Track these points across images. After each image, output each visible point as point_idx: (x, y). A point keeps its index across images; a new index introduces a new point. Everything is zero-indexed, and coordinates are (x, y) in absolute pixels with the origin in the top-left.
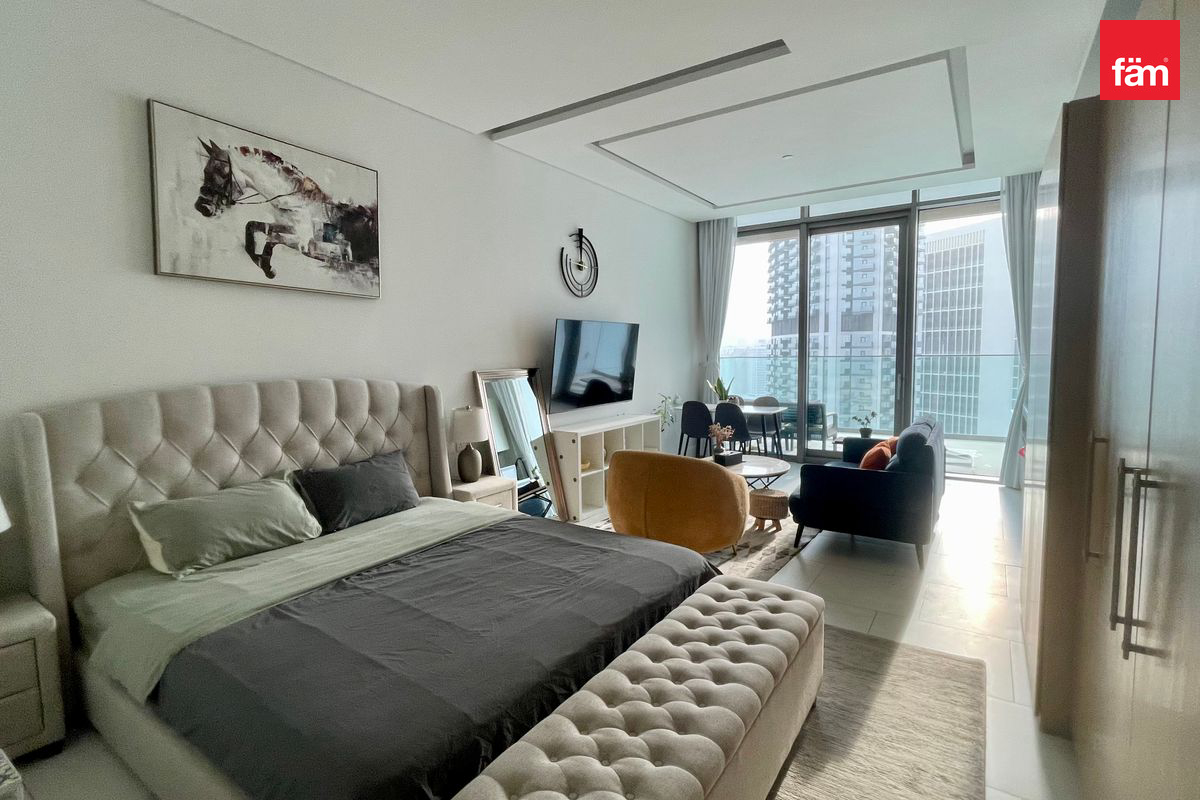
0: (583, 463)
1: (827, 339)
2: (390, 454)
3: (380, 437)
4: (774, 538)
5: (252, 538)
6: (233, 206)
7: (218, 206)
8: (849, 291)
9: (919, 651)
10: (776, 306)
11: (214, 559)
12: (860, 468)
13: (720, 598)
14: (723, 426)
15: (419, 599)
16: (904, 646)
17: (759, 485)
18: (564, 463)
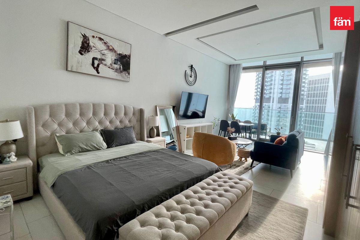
0: (187, 135)
1: (273, 105)
2: (129, 127)
3: (127, 122)
4: (244, 164)
5: (87, 147)
6: (89, 52)
7: (85, 52)
8: (281, 91)
9: (286, 203)
10: (257, 94)
11: (76, 151)
12: (274, 144)
13: (220, 178)
14: (232, 128)
15: (129, 168)
16: (281, 201)
17: (242, 147)
18: (181, 135)
